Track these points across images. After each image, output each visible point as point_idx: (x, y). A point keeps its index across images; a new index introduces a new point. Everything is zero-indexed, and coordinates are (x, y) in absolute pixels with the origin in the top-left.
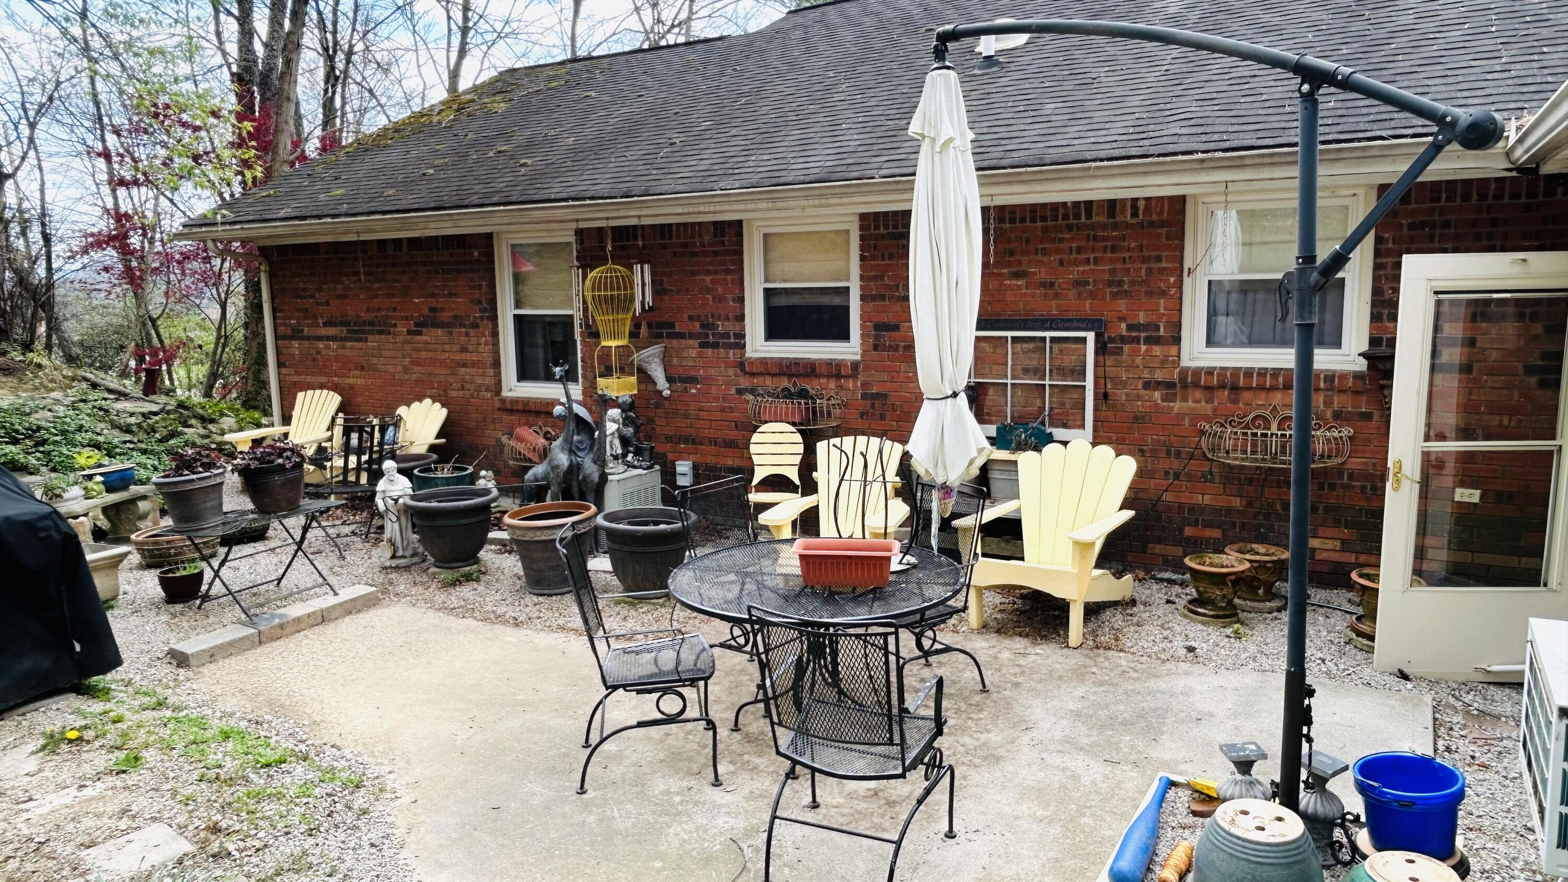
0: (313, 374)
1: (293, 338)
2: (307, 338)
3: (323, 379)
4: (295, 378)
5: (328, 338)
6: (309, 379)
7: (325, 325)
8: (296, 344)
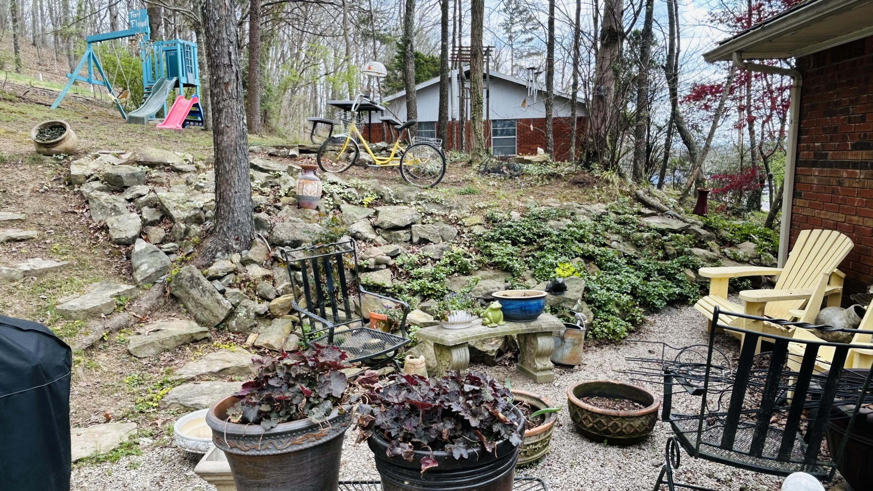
0: (829, 209)
1: (814, 164)
2: (830, 165)
3: (840, 217)
4: (807, 212)
5: (855, 165)
6: (823, 215)
7: (855, 147)
8: (816, 171)
